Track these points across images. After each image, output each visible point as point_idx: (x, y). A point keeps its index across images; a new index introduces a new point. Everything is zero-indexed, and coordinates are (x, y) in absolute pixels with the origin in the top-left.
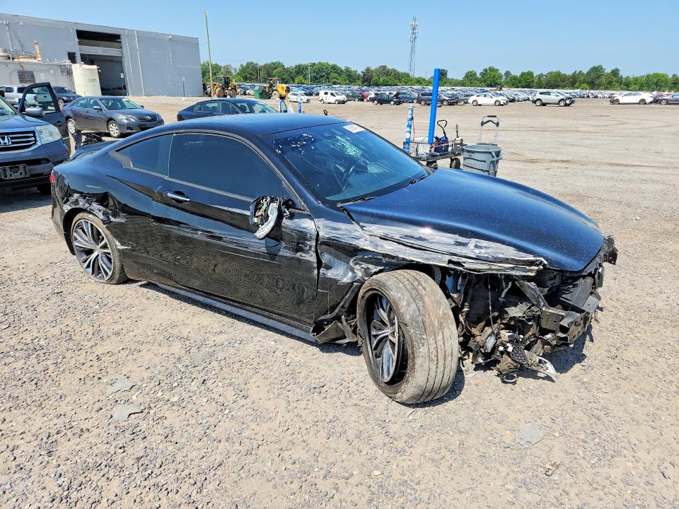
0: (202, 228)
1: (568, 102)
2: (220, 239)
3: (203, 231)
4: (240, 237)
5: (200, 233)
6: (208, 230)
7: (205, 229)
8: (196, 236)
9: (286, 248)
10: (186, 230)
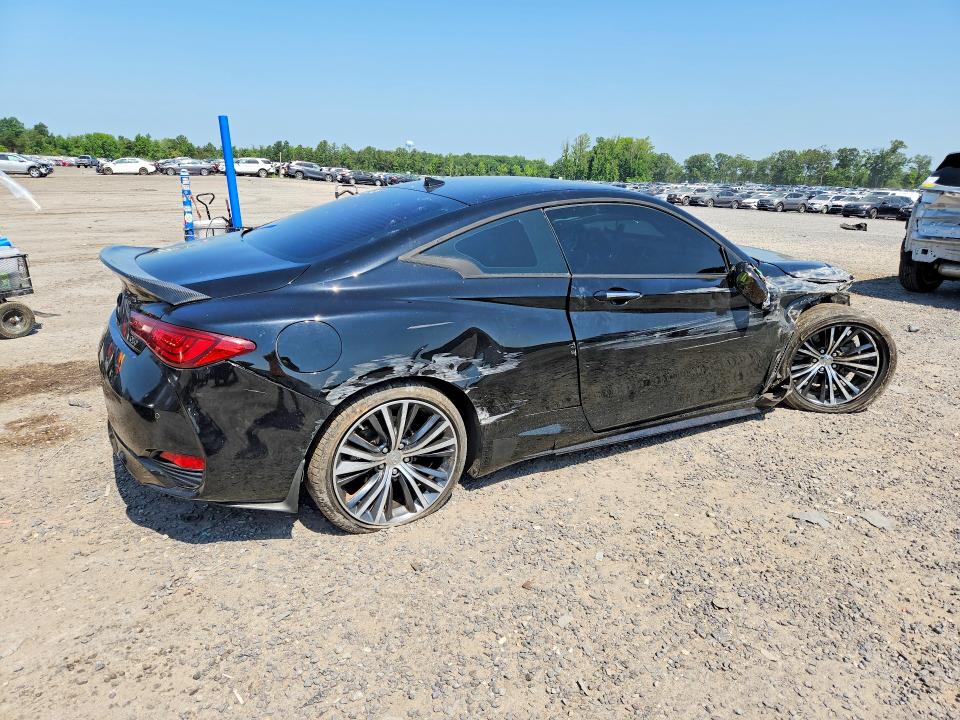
0: (659, 328)
1: (43, 170)
2: (684, 333)
3: (662, 331)
4: (707, 322)
5: (657, 335)
6: (670, 327)
7: (664, 328)
8: (652, 342)
9: (754, 316)
10: (637, 338)
